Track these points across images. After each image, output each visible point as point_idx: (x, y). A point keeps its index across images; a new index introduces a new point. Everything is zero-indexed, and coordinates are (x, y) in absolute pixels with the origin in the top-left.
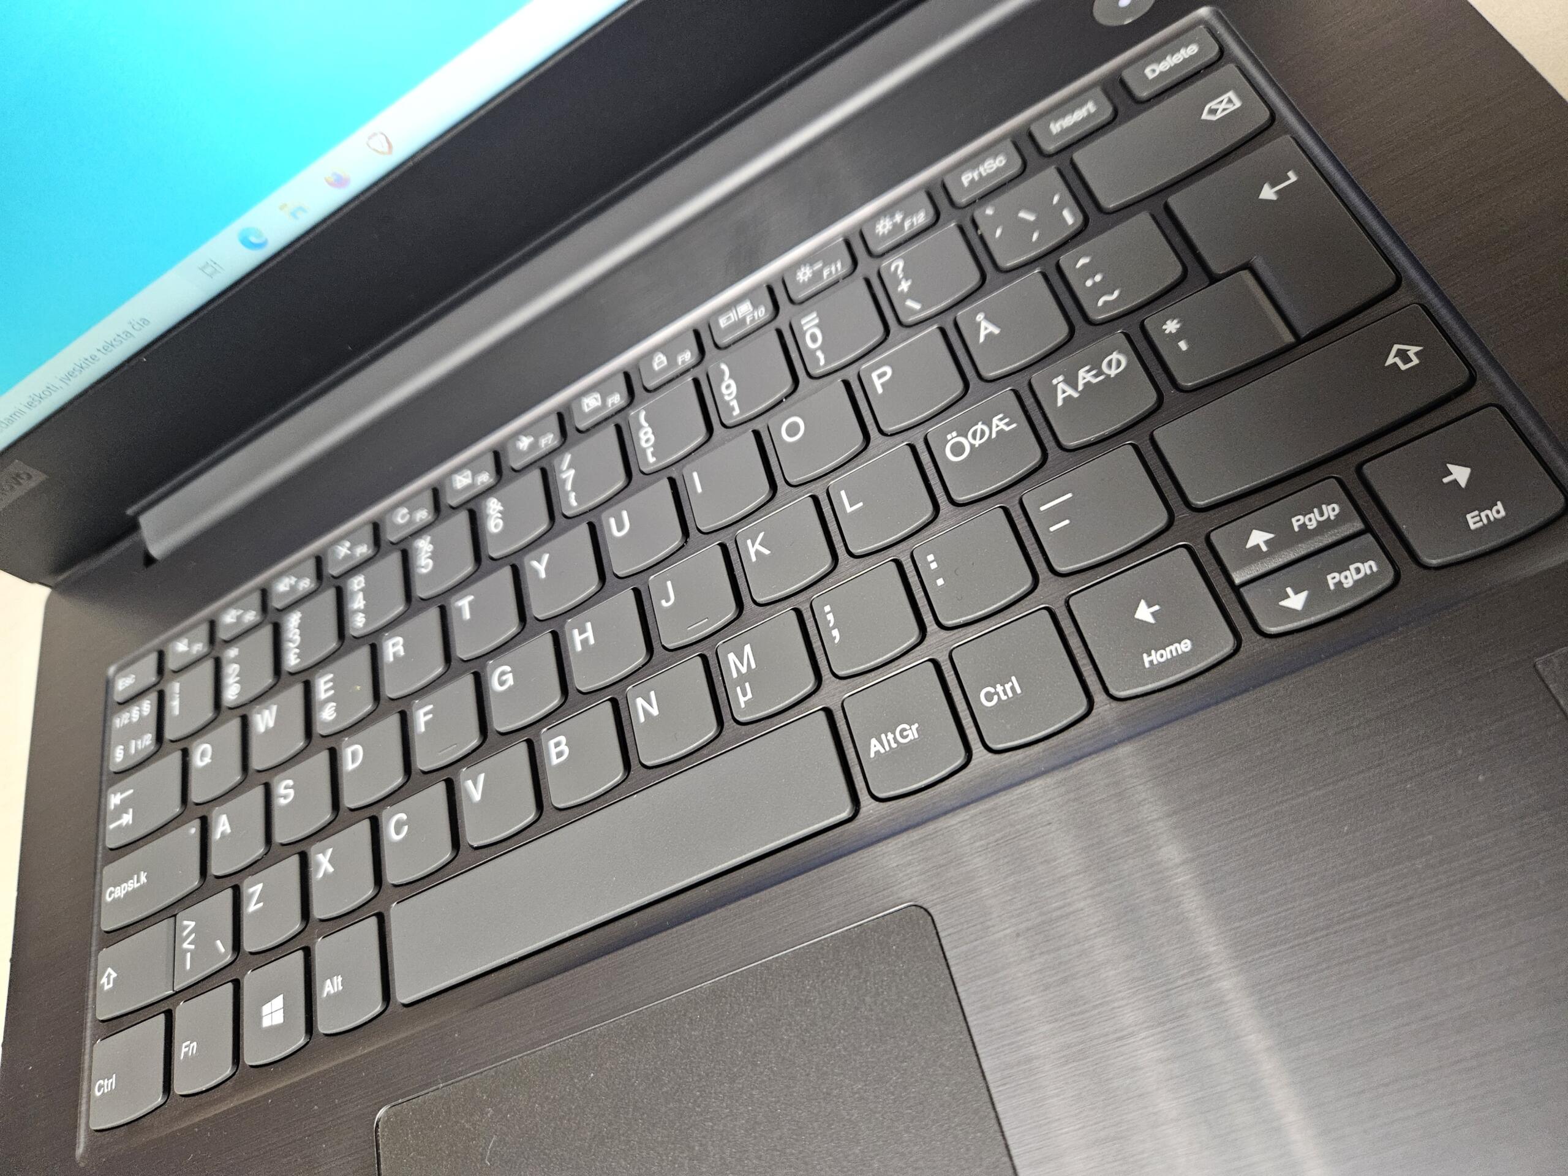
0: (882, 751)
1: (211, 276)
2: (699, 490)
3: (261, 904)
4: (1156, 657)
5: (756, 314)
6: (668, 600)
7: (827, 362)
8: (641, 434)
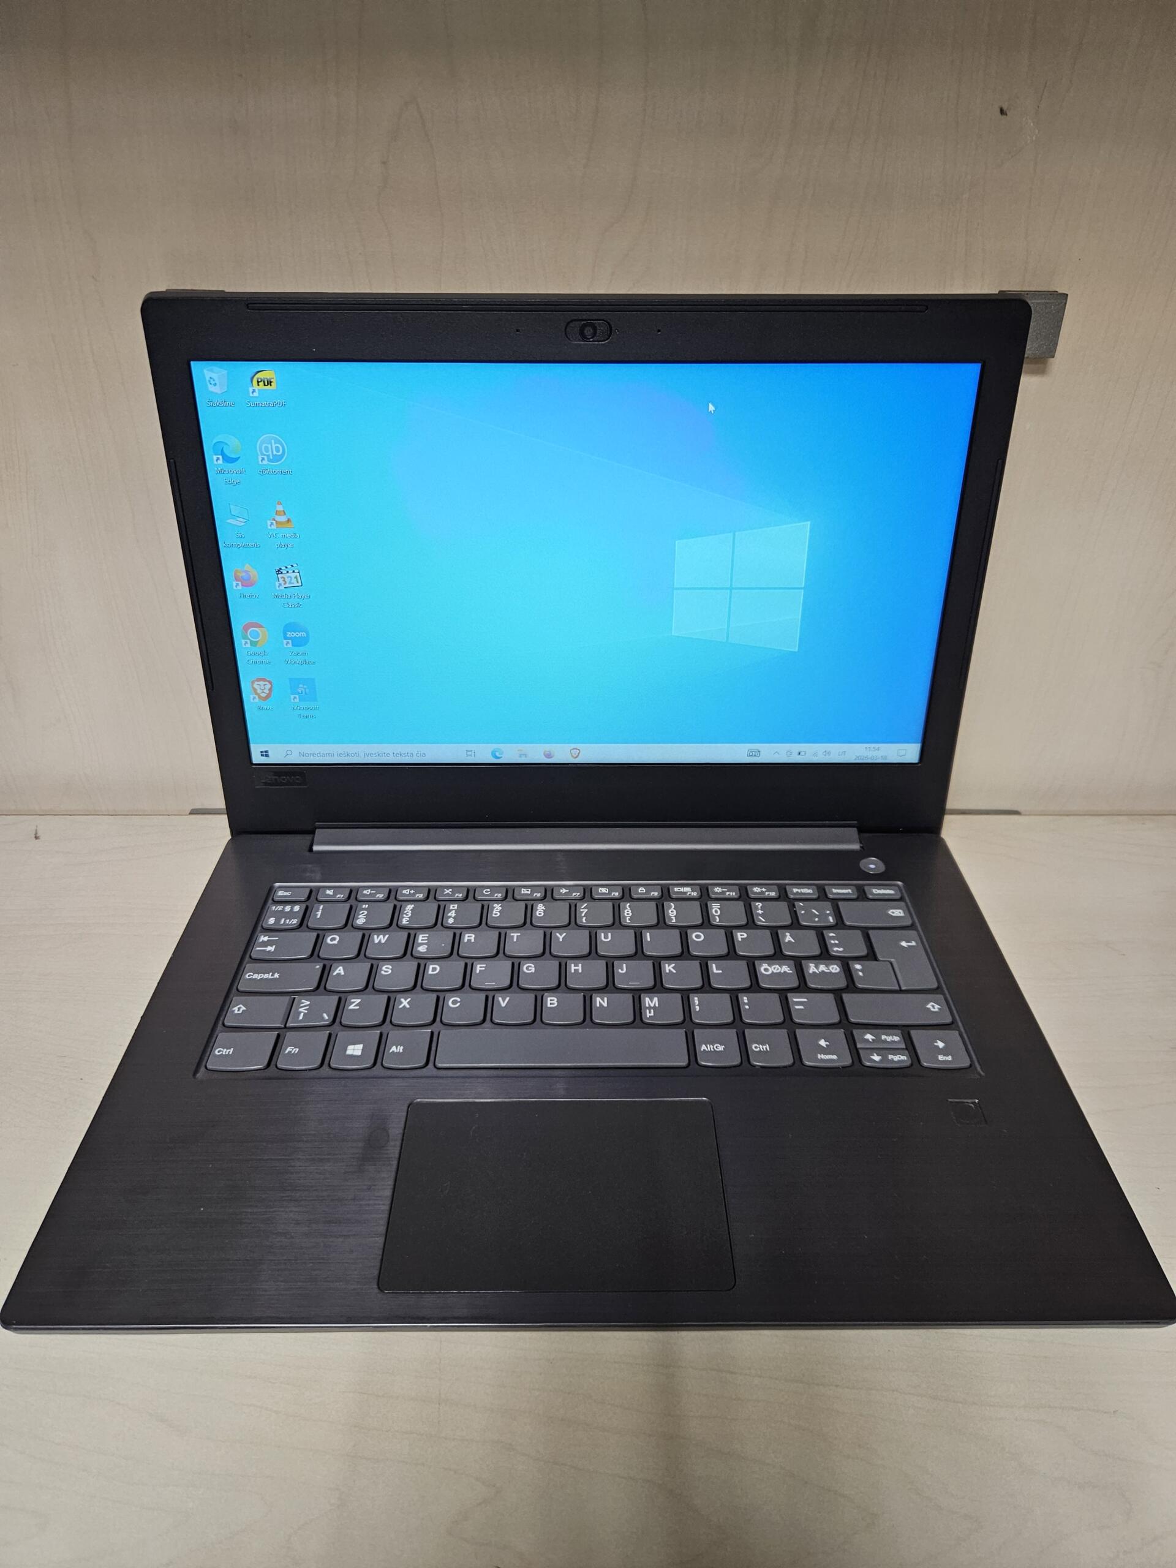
0: (707, 1049)
1: (468, 755)
2: (649, 939)
3: (358, 1007)
4: (823, 1057)
5: (692, 893)
6: (622, 970)
7: (720, 922)
8: (626, 912)
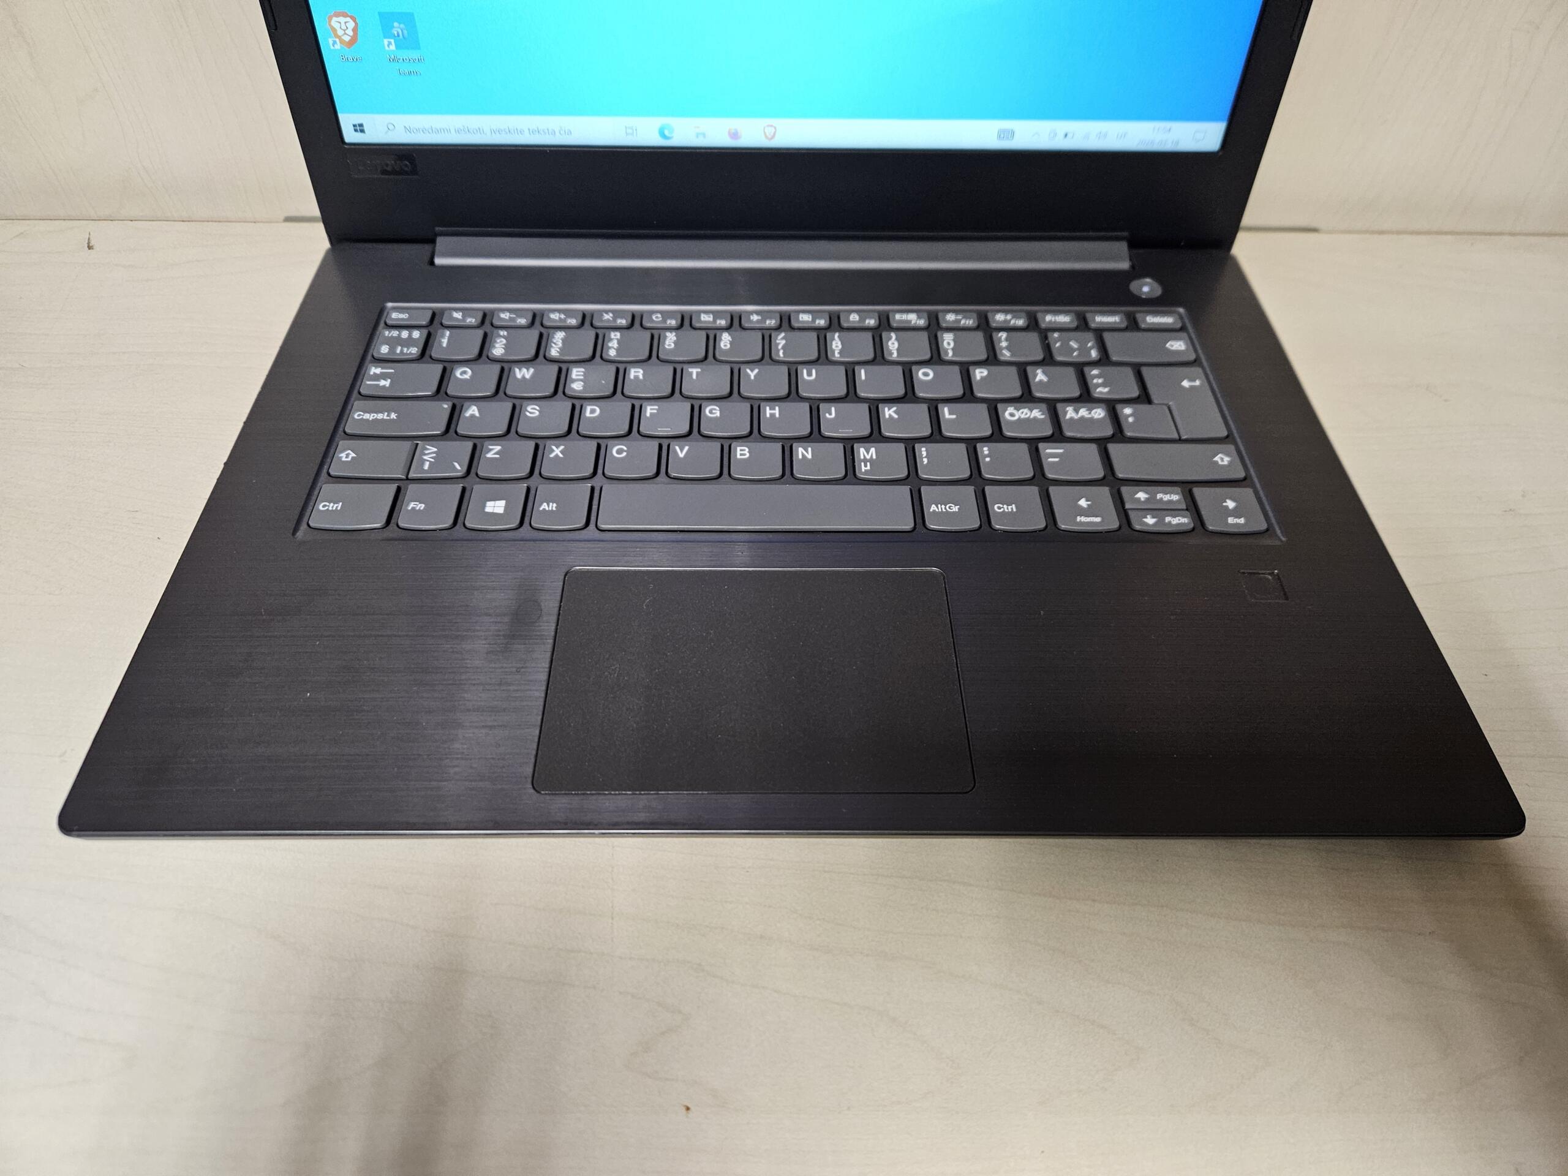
0: (937, 510)
1: (627, 134)
2: (863, 378)
3: (498, 456)
4: (1083, 519)
5: (918, 322)
6: (830, 414)
7: (952, 356)
8: (834, 345)
